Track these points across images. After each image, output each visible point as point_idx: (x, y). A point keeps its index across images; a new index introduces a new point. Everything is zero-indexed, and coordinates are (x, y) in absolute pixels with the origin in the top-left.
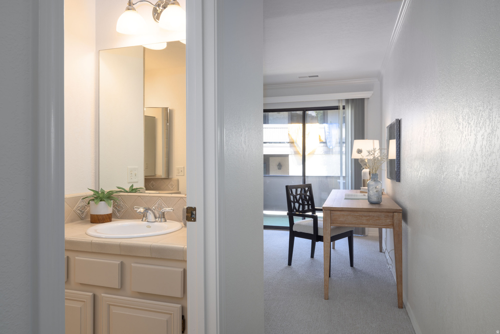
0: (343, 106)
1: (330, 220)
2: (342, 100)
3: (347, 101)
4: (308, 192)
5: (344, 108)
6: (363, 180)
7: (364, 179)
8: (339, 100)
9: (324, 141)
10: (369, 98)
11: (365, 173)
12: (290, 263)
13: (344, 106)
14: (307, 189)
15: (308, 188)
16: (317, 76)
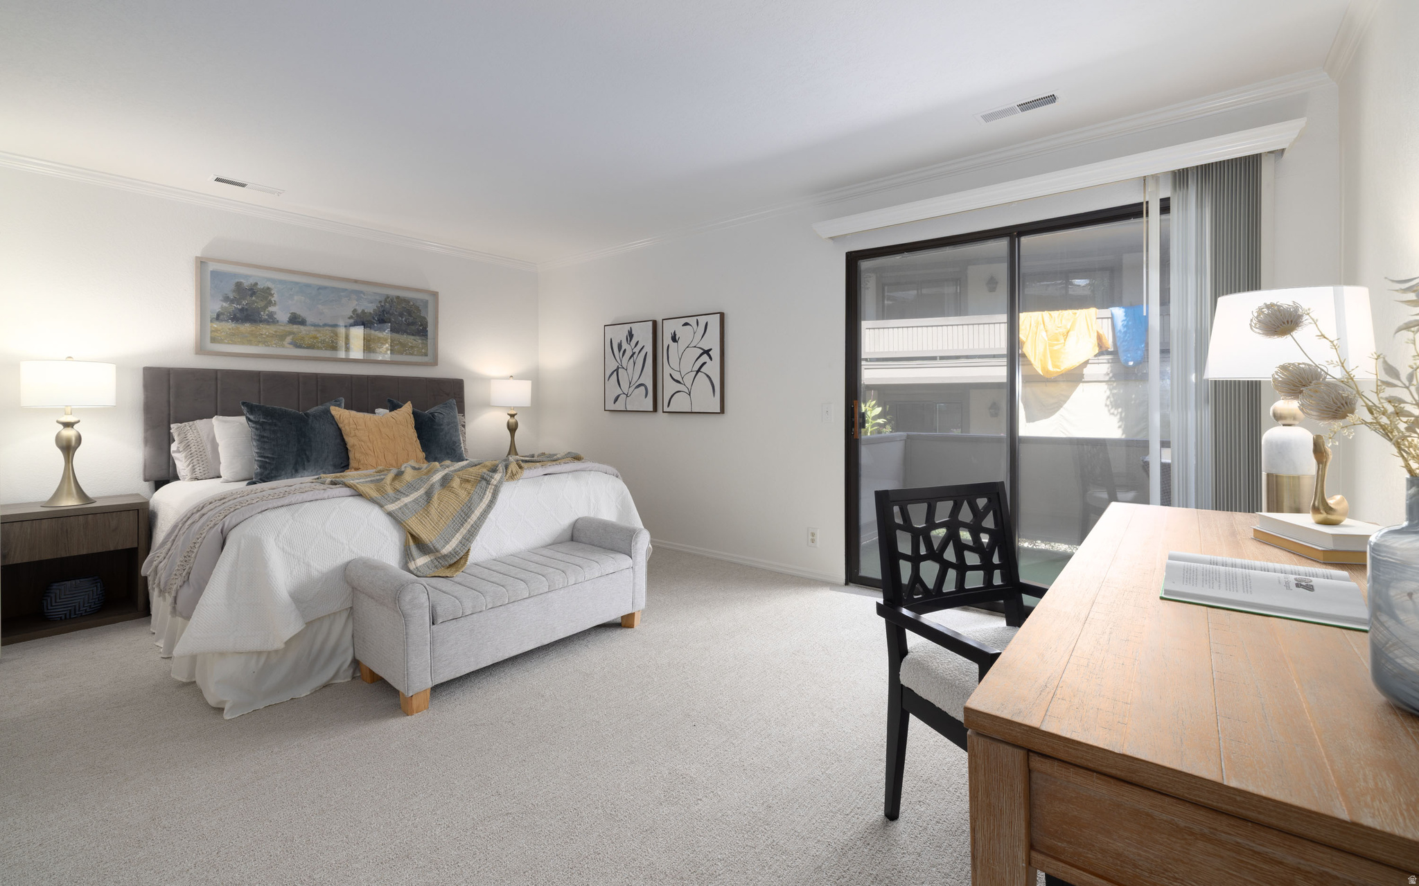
0: (1162, 200)
1: (1023, 824)
2: (1156, 177)
3: (1180, 177)
4: (991, 516)
5: (1165, 207)
6: (1268, 475)
7: (1274, 471)
8: (1145, 178)
9: (1111, 349)
10: (1283, 150)
11: (1282, 449)
12: (892, 812)
13: (1168, 199)
14: (982, 502)
15: (989, 500)
16: (1052, 99)
